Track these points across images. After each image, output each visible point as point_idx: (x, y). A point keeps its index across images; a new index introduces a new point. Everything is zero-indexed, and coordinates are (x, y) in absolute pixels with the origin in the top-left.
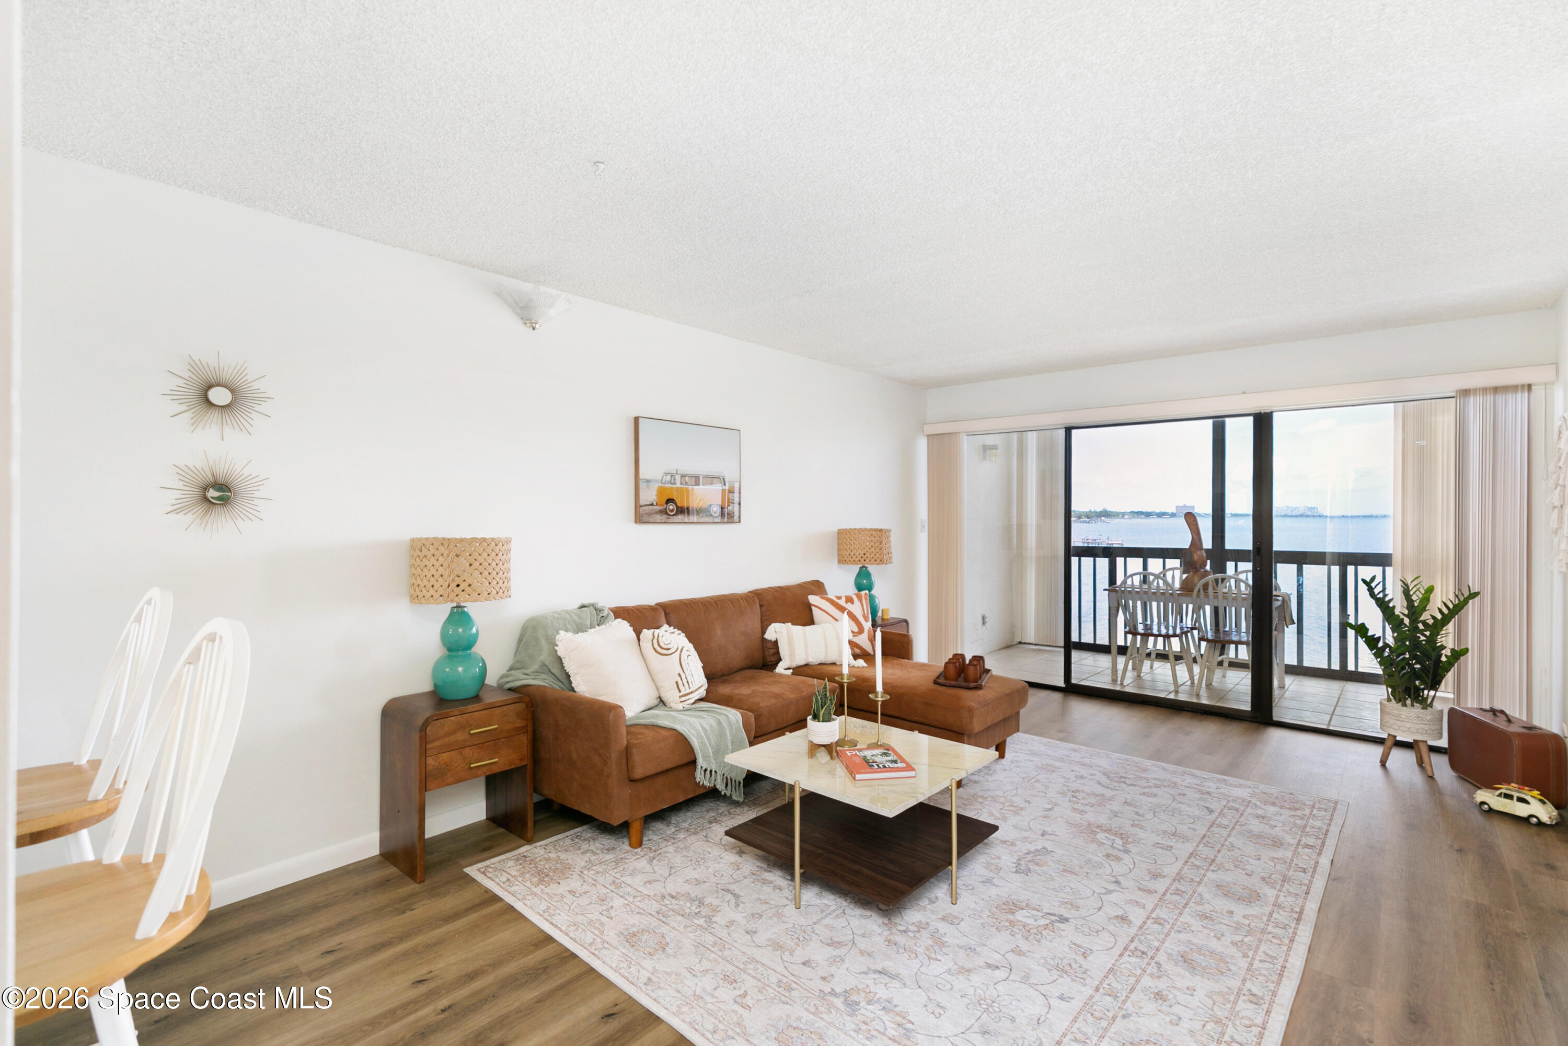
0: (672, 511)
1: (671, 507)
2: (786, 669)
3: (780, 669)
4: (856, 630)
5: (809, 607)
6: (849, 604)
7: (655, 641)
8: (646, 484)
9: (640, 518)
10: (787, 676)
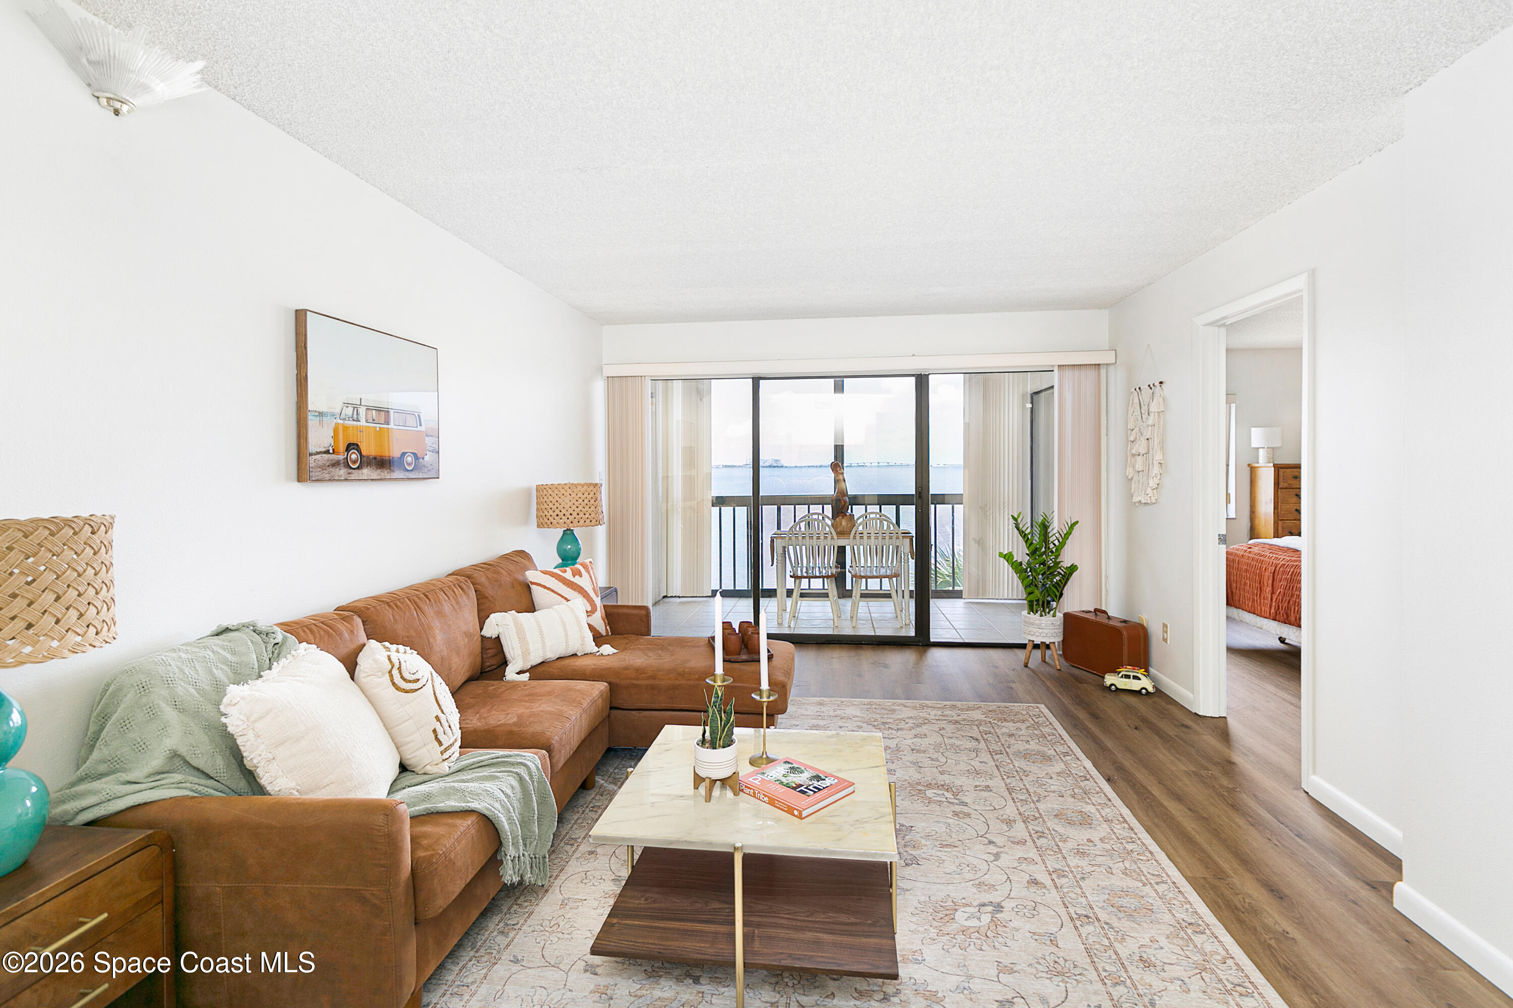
0: (354, 462)
1: (354, 457)
2: (518, 673)
3: (511, 674)
4: (589, 609)
5: (527, 587)
6: (577, 577)
7: (395, 672)
8: (318, 419)
9: (303, 474)
10: (524, 683)
